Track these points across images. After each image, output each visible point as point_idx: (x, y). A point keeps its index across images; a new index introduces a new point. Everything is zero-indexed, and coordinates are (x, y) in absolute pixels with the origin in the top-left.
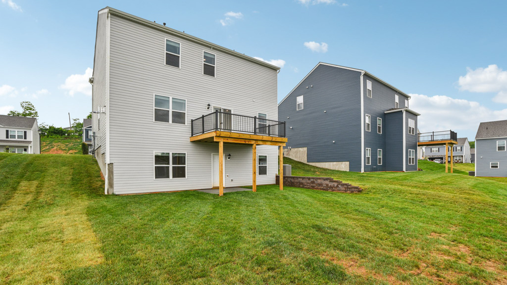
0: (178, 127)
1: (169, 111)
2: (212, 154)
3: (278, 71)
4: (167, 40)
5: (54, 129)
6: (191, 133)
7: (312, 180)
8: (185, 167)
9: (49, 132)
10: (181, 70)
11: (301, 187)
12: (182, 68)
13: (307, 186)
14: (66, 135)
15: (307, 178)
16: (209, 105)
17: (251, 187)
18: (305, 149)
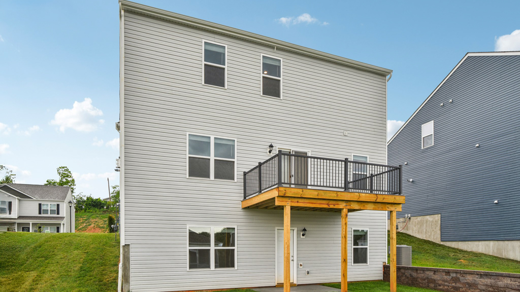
0: (224, 185)
1: (209, 159)
2: (277, 228)
3: (388, 77)
4: (206, 43)
5: (92, 200)
6: (243, 195)
7: (454, 275)
8: (234, 250)
9: (86, 204)
10: (228, 91)
11: (432, 289)
12: (230, 87)
13: (444, 285)
14: (105, 207)
15: (444, 271)
16: (271, 146)
17: (337, 286)
18: (438, 217)
